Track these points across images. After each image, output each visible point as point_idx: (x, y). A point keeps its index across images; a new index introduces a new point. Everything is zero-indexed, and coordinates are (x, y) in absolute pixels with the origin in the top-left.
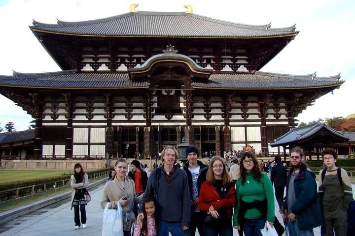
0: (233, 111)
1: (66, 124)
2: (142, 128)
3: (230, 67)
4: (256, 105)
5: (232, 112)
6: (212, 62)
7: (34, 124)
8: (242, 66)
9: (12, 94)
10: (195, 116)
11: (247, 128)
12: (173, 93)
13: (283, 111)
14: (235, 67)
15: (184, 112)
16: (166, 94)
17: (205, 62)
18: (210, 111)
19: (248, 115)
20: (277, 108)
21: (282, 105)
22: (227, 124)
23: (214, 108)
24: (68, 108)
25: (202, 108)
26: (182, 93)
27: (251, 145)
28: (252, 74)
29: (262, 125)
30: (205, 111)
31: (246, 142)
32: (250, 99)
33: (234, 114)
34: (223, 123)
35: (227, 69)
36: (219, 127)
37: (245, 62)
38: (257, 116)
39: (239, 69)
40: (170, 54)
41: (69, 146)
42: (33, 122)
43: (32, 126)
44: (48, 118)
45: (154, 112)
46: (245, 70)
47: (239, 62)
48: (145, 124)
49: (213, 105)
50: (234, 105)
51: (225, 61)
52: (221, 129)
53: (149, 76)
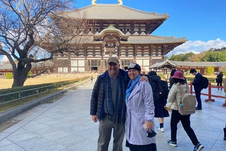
1: (67, 59)
2: (100, 60)
3: (138, 32)
4: (148, 50)
5: (137, 53)
6: (130, 30)
10: (122, 55)
11: (143, 60)
12: (112, 45)
13: (159, 53)
14: (140, 33)
15: (117, 54)
17: (127, 30)
19: (144, 54)
20: (157, 51)
21: (159, 50)
22: (135, 59)
23: (129, 52)
26: (116, 45)
27: (144, 67)
28: (147, 36)
29: (150, 59)
32: (145, 47)
34: (133, 58)
35: (136, 33)
37: (144, 30)
38: (148, 55)
39: (142, 33)
40: (111, 28)
41: (70, 68)
44: (59, 56)
45: (105, 54)
46: (145, 34)
47: (142, 30)
48: (101, 59)
49: (129, 50)
50: (138, 50)
51: (135, 30)
52: (132, 60)
53: (102, 38)
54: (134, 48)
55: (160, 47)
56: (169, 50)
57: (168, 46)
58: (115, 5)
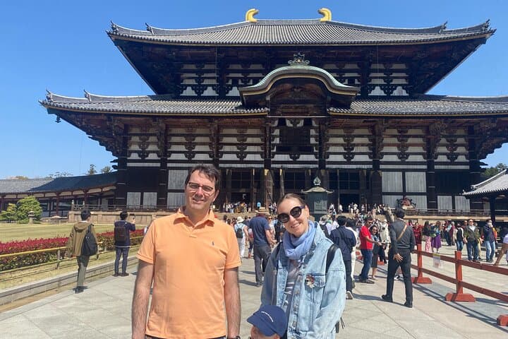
0: (386, 149)
1: (158, 165)
2: (259, 172)
3: (381, 89)
4: (420, 141)
5: (384, 151)
6: (356, 82)
7: (116, 164)
8: (399, 88)
9: (84, 124)
10: (330, 156)
11: (406, 173)
12: (301, 124)
13: (461, 150)
14: (388, 89)
15: (315, 151)
16: (291, 125)
18: (353, 149)
19: (408, 155)
20: (452, 145)
21: (460, 141)
22: (377, 167)
23: (358, 145)
24: (160, 143)
25: (342, 145)
26: (314, 124)
29: (428, 169)
30: (345, 150)
31: (404, 193)
32: (410, 132)
33: (387, 154)
34: (371, 166)
35: (378, 92)
36: (365, 171)
37: (403, 82)
38: (421, 156)
39: (395, 92)
40: (299, 66)
41: (163, 193)
42: (114, 161)
43: (113, 166)
44: (135, 156)
45: (275, 150)
46: (404, 93)
47: (395, 82)
48: (263, 166)
49: (357, 140)
50: (386, 140)
51: (374, 82)
52: (368, 174)
53: (268, 98)
54: (374, 132)
55: (460, 132)
56: (495, 141)
57: (494, 125)
58: (311, 21)
